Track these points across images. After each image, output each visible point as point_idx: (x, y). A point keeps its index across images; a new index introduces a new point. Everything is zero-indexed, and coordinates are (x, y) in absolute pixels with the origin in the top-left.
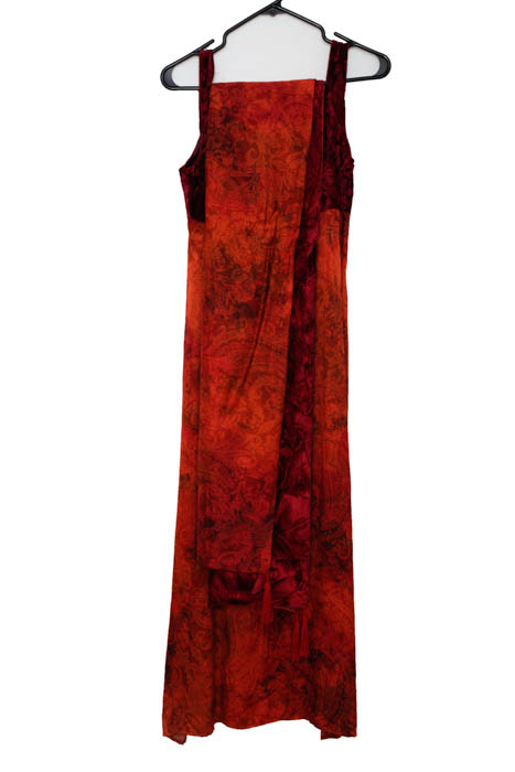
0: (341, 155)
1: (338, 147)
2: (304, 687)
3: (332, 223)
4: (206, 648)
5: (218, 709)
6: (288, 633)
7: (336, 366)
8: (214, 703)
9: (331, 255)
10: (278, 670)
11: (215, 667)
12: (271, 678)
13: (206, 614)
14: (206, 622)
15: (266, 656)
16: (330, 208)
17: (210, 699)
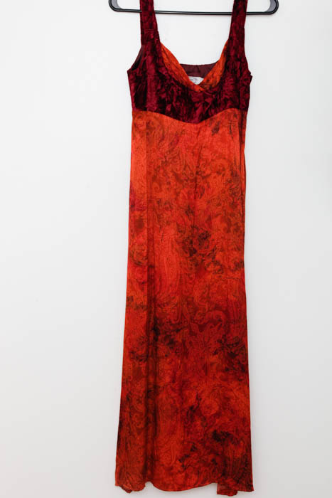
0: (241, 69)
1: (239, 63)
2: (213, 460)
3: (232, 118)
4: (140, 427)
5: (149, 472)
6: (199, 422)
7: (237, 224)
8: (145, 467)
9: (232, 142)
10: (192, 450)
11: (147, 442)
12: (187, 456)
13: (140, 402)
14: (141, 408)
15: (183, 439)
16: (231, 107)
17: (142, 464)
